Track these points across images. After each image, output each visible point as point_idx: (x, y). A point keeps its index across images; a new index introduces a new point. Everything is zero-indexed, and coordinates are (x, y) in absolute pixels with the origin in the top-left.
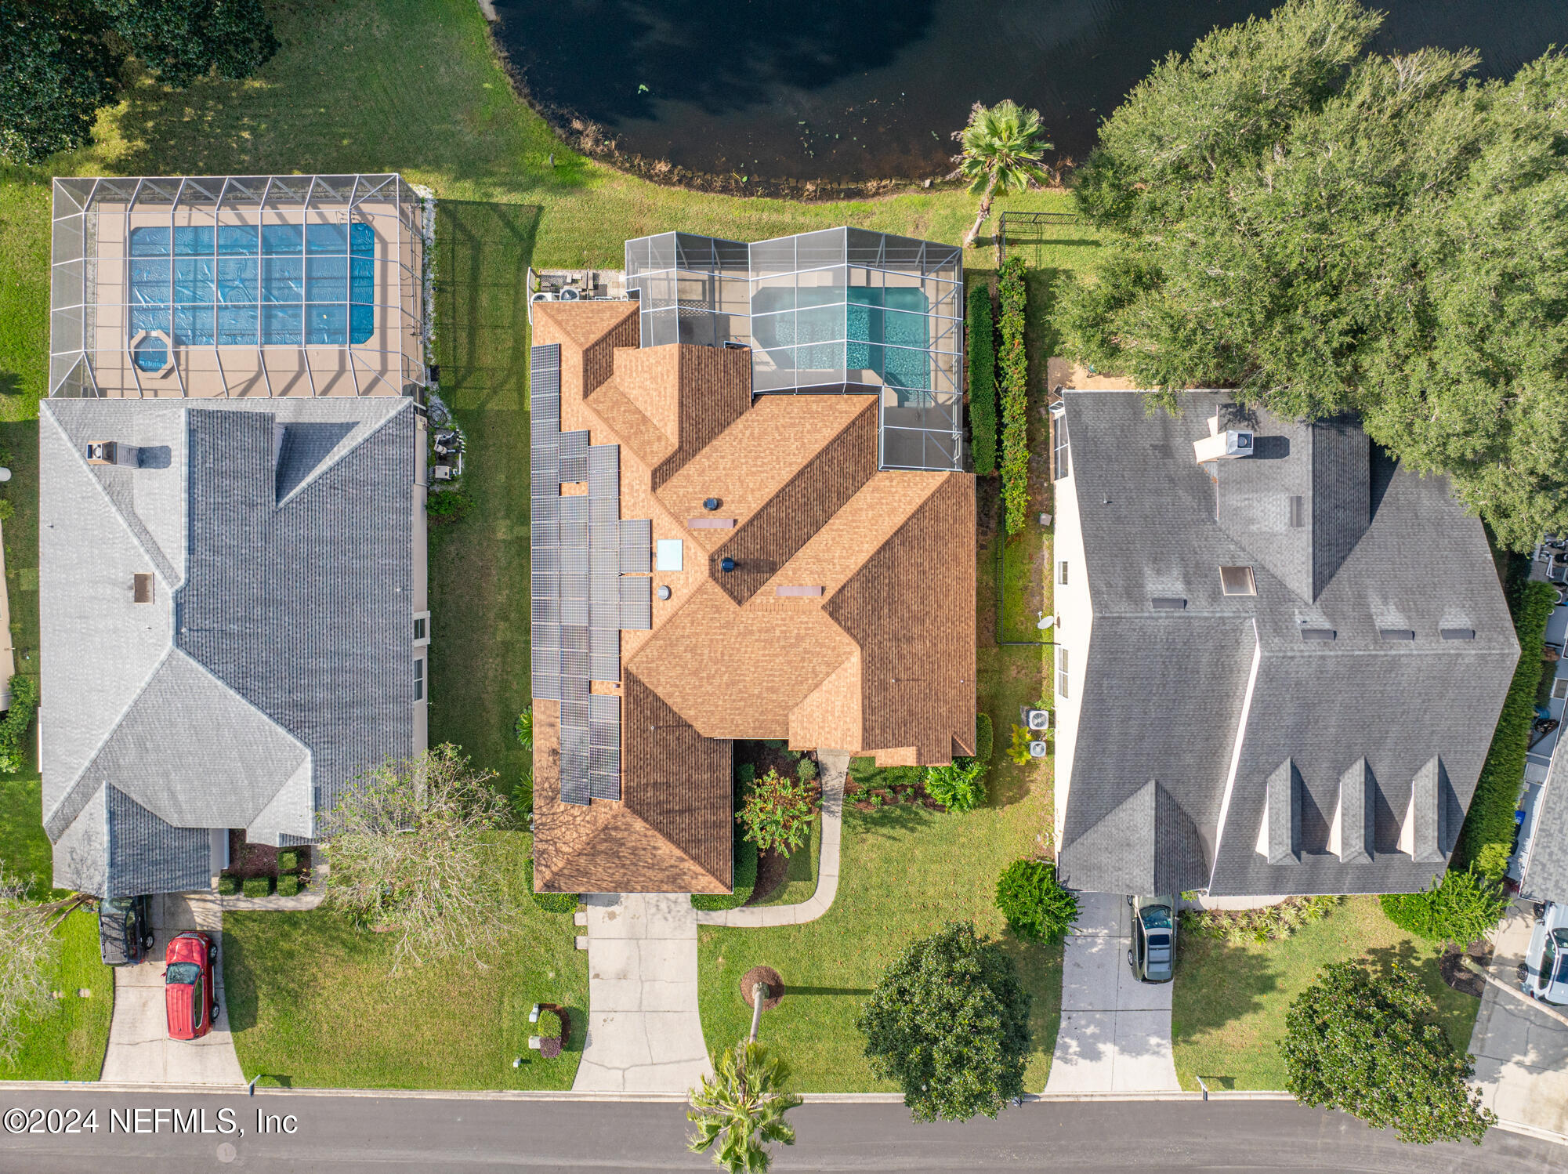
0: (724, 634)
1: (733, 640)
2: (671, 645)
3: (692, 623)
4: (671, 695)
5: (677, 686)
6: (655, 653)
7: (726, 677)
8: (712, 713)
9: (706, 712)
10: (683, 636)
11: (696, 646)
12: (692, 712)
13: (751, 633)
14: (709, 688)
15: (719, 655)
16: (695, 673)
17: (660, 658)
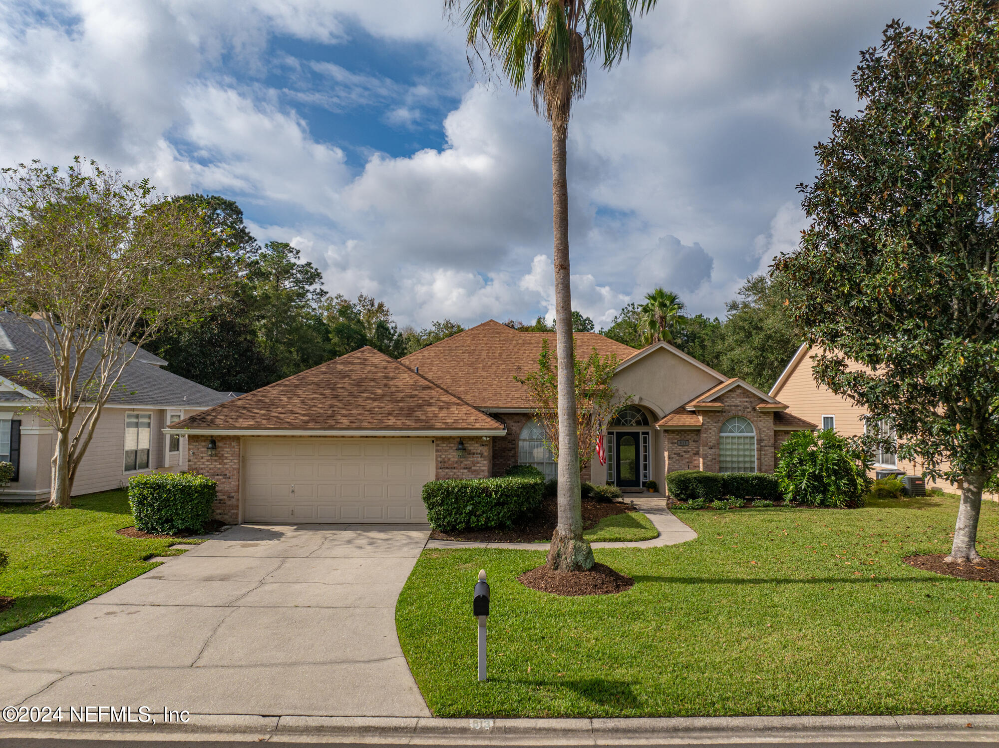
0: (503, 344)
1: (511, 347)
2: (451, 350)
3: (473, 339)
4: (439, 378)
5: (449, 372)
6: (433, 354)
7: (504, 366)
8: (485, 389)
9: (478, 389)
10: (463, 346)
11: (475, 350)
12: (461, 389)
13: (530, 343)
14: (484, 374)
15: (497, 355)
16: (471, 365)
17: (436, 356)
